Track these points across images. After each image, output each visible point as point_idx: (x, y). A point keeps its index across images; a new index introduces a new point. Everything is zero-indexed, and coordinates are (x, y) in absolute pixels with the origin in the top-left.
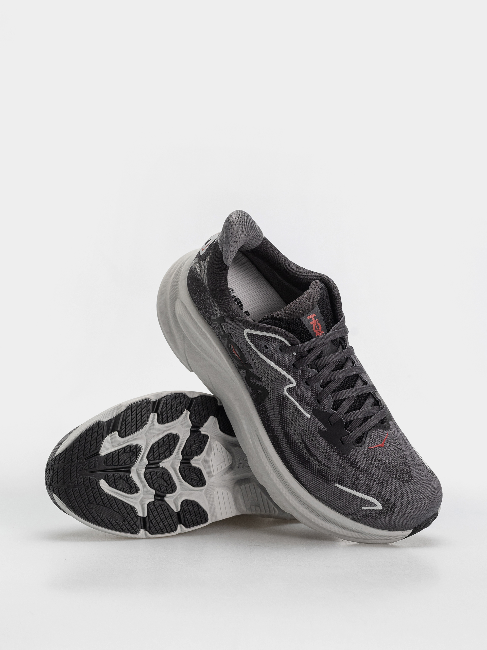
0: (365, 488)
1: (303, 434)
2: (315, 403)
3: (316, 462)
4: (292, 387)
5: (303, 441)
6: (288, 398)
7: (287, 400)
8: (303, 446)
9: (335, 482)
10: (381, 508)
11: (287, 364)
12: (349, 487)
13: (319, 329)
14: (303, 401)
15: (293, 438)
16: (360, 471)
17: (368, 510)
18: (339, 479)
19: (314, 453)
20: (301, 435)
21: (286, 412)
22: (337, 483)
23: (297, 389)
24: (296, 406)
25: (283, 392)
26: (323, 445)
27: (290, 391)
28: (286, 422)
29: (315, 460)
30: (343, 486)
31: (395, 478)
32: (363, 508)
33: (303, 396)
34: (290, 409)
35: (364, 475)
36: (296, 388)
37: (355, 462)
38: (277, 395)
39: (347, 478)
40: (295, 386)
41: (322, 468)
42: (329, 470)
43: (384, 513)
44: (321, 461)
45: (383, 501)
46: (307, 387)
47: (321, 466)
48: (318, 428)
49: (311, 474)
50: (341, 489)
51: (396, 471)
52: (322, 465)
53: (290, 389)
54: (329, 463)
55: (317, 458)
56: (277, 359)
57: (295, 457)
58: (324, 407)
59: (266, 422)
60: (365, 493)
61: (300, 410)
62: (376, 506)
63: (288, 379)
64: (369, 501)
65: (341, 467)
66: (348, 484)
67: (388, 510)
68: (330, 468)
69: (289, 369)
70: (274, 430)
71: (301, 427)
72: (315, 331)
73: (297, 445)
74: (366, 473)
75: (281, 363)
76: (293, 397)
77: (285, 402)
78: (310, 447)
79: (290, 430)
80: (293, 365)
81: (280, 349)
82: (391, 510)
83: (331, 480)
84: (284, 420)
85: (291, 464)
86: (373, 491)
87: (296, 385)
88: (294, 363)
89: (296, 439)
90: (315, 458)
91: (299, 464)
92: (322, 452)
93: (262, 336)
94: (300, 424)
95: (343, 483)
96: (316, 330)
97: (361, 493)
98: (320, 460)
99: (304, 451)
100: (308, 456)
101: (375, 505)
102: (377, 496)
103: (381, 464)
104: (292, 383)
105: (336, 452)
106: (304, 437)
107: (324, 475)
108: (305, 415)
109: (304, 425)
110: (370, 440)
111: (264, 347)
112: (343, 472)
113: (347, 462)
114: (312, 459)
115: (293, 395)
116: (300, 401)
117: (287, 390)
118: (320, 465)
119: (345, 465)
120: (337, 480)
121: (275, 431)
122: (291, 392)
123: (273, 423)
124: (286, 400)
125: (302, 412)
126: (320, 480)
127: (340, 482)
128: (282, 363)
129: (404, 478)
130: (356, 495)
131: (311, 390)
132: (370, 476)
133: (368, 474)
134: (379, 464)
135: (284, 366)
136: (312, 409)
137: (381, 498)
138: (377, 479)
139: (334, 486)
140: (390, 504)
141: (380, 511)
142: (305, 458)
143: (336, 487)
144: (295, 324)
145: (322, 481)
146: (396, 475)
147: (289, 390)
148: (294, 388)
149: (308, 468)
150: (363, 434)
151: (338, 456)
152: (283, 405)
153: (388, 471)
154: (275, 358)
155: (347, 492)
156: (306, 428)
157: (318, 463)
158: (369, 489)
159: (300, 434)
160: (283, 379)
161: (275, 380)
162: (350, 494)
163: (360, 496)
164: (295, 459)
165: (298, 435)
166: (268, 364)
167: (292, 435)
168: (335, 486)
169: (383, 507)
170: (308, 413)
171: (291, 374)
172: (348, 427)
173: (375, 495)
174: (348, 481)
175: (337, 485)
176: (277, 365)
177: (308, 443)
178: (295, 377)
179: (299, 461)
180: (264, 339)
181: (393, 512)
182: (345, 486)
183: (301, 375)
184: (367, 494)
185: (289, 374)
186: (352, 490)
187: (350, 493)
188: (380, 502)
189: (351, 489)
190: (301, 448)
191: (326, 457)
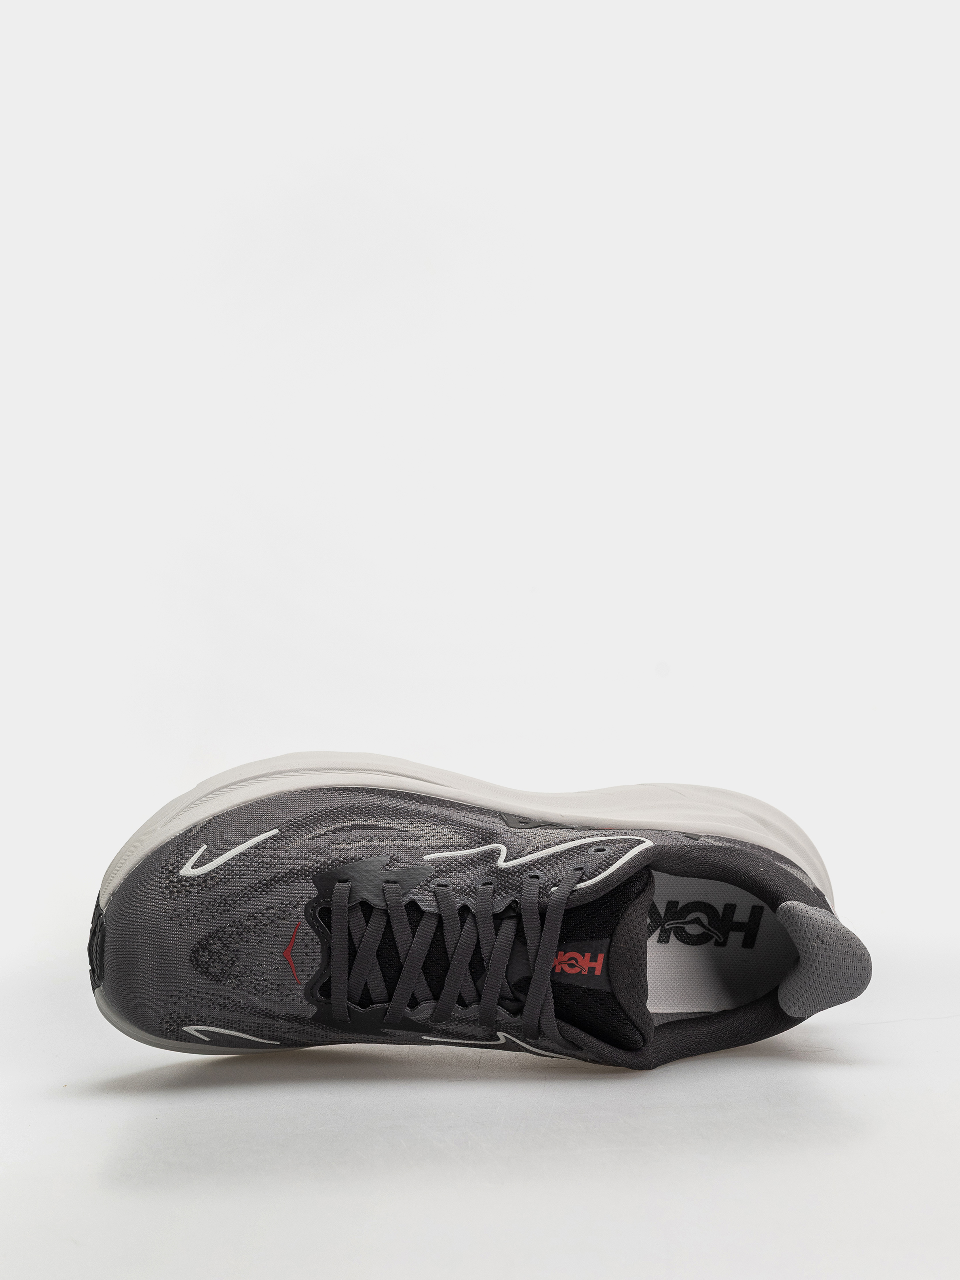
2: (444, 880)
3: (339, 826)
4: (498, 858)
5: (390, 829)
6: (486, 845)
8: (381, 824)
9: (282, 832)
10: (184, 873)
11: (546, 869)
12: (256, 847)
13: (568, 964)
15: (408, 820)
17: (195, 852)
18: (282, 841)
19: (357, 832)
20: (402, 831)
23: (489, 865)
25: (500, 843)
29: (344, 827)
30: (266, 839)
32: (204, 847)
33: (468, 868)
35: (260, 882)
36: (492, 864)
39: (276, 853)
41: (322, 830)
42: (310, 836)
43: (171, 872)
45: (192, 885)
46: (481, 881)
47: (327, 829)
55: (344, 831)
57: (370, 805)
61: (447, 852)
62: (193, 868)
64: (211, 862)
66: (264, 848)
67: (171, 882)
68: (313, 839)
69: (535, 867)
72: (569, 955)
73: (390, 818)
74: (260, 888)
75: (556, 861)
78: (372, 833)
80: (537, 879)
83: (291, 829)
86: (222, 879)
87: (498, 867)
89: (401, 822)
90: (346, 829)
91: (355, 804)
92: (349, 844)
95: (271, 843)
96: (571, 959)
97: (233, 858)
98: (338, 833)
99: (372, 822)
100: (359, 821)
101: (195, 867)
102: (208, 880)
104: (504, 861)
107: (307, 824)
108: (434, 853)
112: (291, 854)
113: (302, 870)
114: (350, 823)
115: (482, 856)
116: (465, 860)
117: (498, 850)
118: (329, 829)
120: (284, 838)
122: (490, 854)
124: (483, 841)
125: (443, 852)
127: (276, 839)
130: (234, 848)
132: (250, 892)
133: (256, 891)
137: (199, 884)
138: (237, 901)
139: (275, 827)
140: (179, 891)
141: (180, 868)
142: (358, 816)
143: (273, 829)
145: (299, 817)
146: (220, 939)
148: (494, 861)
149: (337, 810)
150: (330, 929)
151: (324, 862)
155: (252, 838)
157: (335, 829)
160: (522, 852)
162: (245, 841)
164: (367, 803)
165: (405, 827)
167: (413, 820)
168: (275, 828)
169: (183, 877)
170: (435, 859)
174: (270, 852)
175: (276, 832)
177: (380, 833)
178: (513, 872)
179: (360, 807)
182: (265, 842)
183: (511, 881)
186: (249, 849)
188: (195, 879)
189: (252, 847)
190: (380, 820)
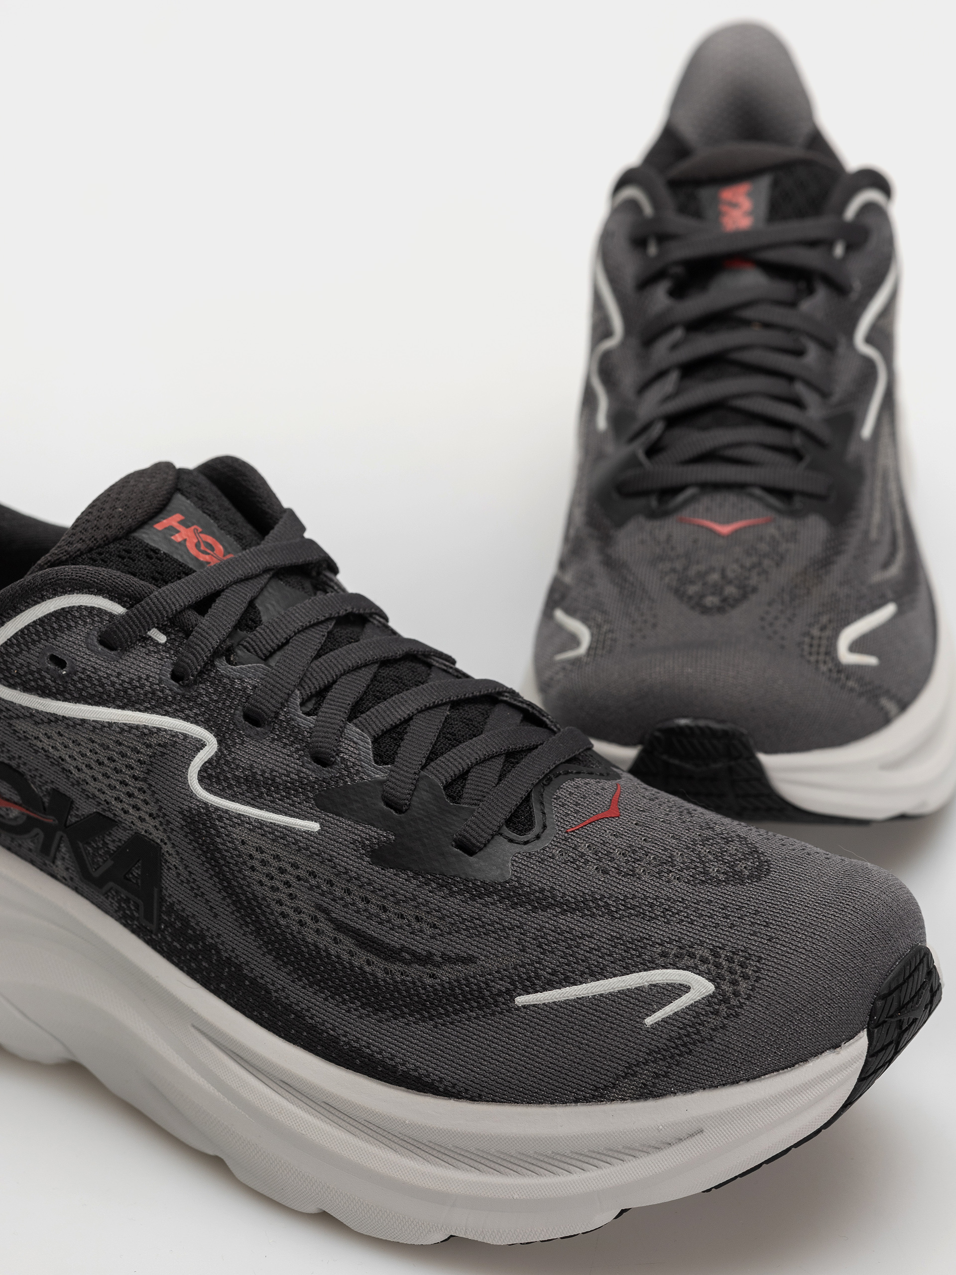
0: (619, 951)
1: (325, 902)
2: (312, 772)
3: (415, 971)
4: (209, 762)
5: (340, 927)
6: (217, 809)
7: (220, 818)
8: (347, 945)
9: (511, 994)
10: (710, 988)
11: (152, 684)
12: (566, 981)
13: (213, 552)
14: (269, 789)
15: (304, 940)
16: (573, 911)
17: (669, 1017)
18: (519, 976)
19: (395, 939)
20: (325, 911)
21: (236, 865)
22: (520, 995)
23: (229, 758)
24: (257, 820)
25: (192, 796)
26: (408, 895)
27: (210, 777)
28: (255, 898)
29: (408, 963)
30: (545, 990)
31: (708, 880)
32: (649, 1021)
33: (264, 772)
34: (243, 843)
35: (593, 915)
36: (225, 756)
37: (542, 890)
38: (178, 821)
39: (542, 953)
40: (220, 750)
41: (447, 974)
42: (471, 969)
43: (726, 1000)
44: (430, 953)
45: (704, 961)
46: (258, 734)
47: (438, 972)
48: (364, 846)
49: (424, 1021)
50: (544, 1004)
51: (702, 862)
52: (438, 966)
53: (206, 771)
54: (459, 945)
55: (413, 954)
56: (113, 684)
57: (344, 1002)
58: (347, 768)
59: (204, 964)
60: (627, 970)
61: (278, 825)
62: (688, 989)
63: (182, 734)
64: (655, 986)
65: (503, 930)
66: (555, 973)
67: (734, 983)
68: (469, 960)
69: (166, 698)
70: (239, 967)
71: (307, 881)
72: (203, 558)
73: (329, 955)
74: (598, 907)
75: (130, 691)
76: (233, 798)
77: (214, 826)
78: (372, 929)
79: (282, 922)
80: (175, 676)
81: (102, 642)
82: (746, 977)
83: (492, 995)
84: (248, 898)
85: (344, 1039)
86: (651, 946)
87: (220, 742)
88: (173, 671)
89: (315, 937)
90: (408, 956)
91: (368, 1016)
92: (418, 919)
93: (26, 632)
94: (302, 873)
95: (540, 978)
96: (206, 553)
97: (615, 976)
98: (424, 953)
99: (361, 958)
100: (378, 968)
101: (684, 989)
102: (674, 954)
103: (638, 860)
104: (200, 745)
105: (460, 893)
106: (338, 912)
107: (464, 996)
108: (299, 830)
109: (315, 868)
110: (562, 810)
111: (51, 666)
112: (517, 944)
113: (514, 905)
114: (395, 967)
115: (230, 787)
116: (261, 796)
117: (201, 780)
118: (435, 970)
119: (515, 916)
120: (513, 982)
121: (243, 969)
122: (218, 782)
123: (223, 943)
124: (214, 819)
125: (285, 828)
126: (460, 1022)
127: (528, 983)
128: (134, 688)
129: (741, 872)
130: (601, 995)
131: (280, 739)
132: (618, 909)
133: (607, 904)
134: (627, 862)
135: (146, 695)
136: (311, 795)
137: (692, 956)
138: (646, 905)
139: (516, 1009)
140: (730, 960)
141: (709, 1000)
142: (376, 982)
143: (524, 1007)
144: (120, 556)
145: (469, 1020)
146: (706, 873)
147: (207, 776)
148: (218, 762)
149: (402, 1011)
150: (527, 799)
151: (475, 900)
152: (214, 843)
153: (671, 872)
154: (102, 685)
155: (566, 1002)
156: (324, 872)
157: (424, 966)
158: (634, 950)
159: (319, 907)
160: (164, 746)
161: (149, 772)
162: (579, 1001)
163: (616, 990)
164: (349, 1011)
165: (316, 920)
166: (94, 724)
167: (296, 934)
168: (518, 1009)
169: (713, 981)
170: (305, 818)
171: (182, 710)
172: (460, 797)
173: (664, 955)
174: (552, 962)
175: (522, 1000)
176: (123, 707)
177: (359, 923)
178: (203, 714)
179: (363, 1006)
180: (36, 638)
181: (758, 979)
182: (550, 985)
183: (215, 698)
184: (636, 966)
185: (173, 715)
186: (581, 983)
187: (580, 999)
188: (694, 969)
189: (574, 984)
190: (345, 956)
191: (440, 929)
